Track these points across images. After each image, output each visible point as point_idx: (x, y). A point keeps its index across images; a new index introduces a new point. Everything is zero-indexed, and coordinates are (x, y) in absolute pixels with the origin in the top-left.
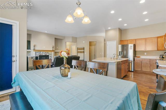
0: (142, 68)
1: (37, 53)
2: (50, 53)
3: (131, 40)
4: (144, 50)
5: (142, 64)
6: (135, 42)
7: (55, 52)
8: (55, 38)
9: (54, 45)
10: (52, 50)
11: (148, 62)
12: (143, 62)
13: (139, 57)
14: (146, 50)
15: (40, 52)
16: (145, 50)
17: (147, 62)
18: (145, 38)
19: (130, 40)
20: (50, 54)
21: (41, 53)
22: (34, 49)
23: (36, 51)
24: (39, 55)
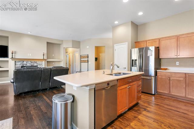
0: (171, 89)
1: (17, 63)
2: (39, 62)
3: (152, 40)
4: (174, 57)
5: (171, 82)
6: (158, 42)
7: (47, 61)
8: (48, 43)
9: (45, 52)
10: (42, 58)
11: (182, 79)
12: (173, 78)
13: (166, 69)
14: (178, 57)
15: (23, 61)
16: (176, 57)
17: (180, 79)
18: (176, 36)
19: (149, 40)
20: (39, 64)
21: (25, 63)
22: (12, 57)
23: (15, 60)
24: (21, 65)
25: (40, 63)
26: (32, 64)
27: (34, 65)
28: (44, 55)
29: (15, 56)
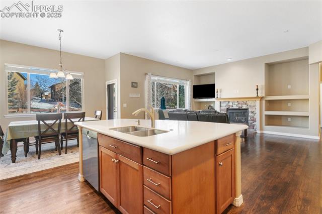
1: (222, 105)
2: (250, 103)
10: (255, 96)
15: (229, 102)
21: (231, 104)
23: (220, 100)
24: (226, 108)
25: (252, 105)
26: (240, 105)
27: (243, 108)
28: (257, 90)
29: (220, 95)
